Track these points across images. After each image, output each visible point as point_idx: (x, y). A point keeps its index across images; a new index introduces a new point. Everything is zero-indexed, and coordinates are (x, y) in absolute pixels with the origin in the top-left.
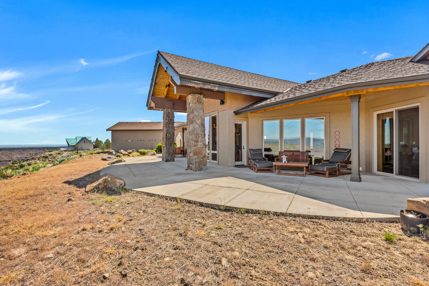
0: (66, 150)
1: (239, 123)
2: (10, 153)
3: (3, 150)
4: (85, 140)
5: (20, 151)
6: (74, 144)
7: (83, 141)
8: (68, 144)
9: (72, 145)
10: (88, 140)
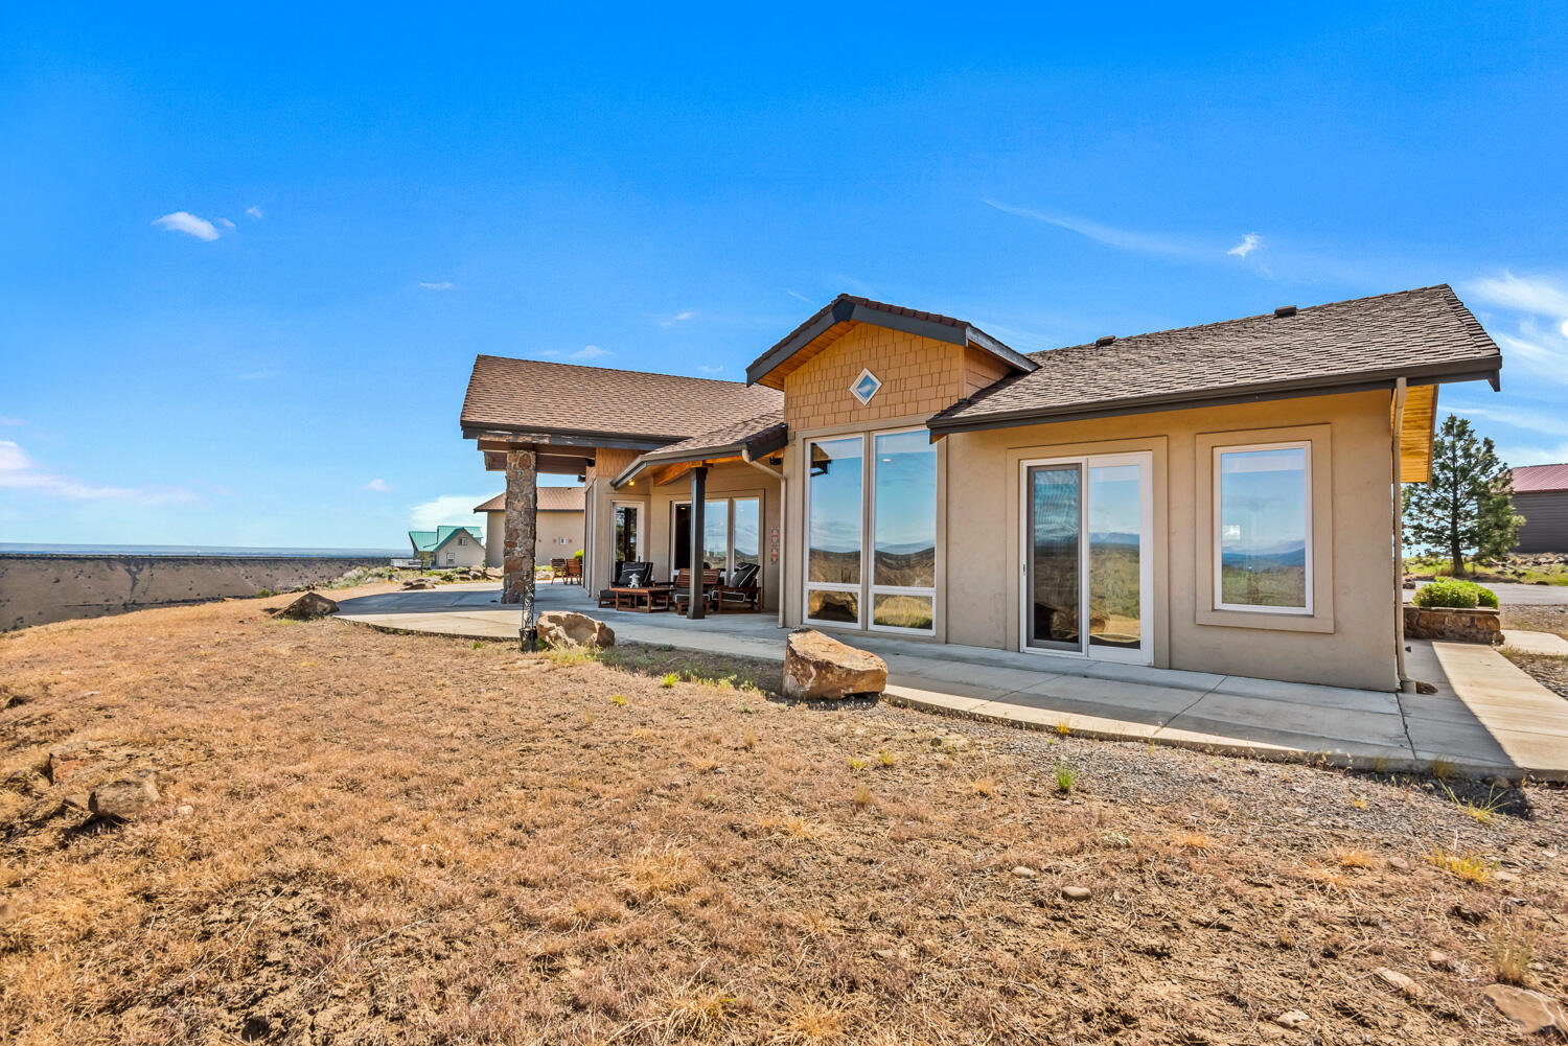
0: (408, 566)
1: (631, 505)
2: (269, 572)
3: (250, 563)
4: (462, 535)
5: (296, 567)
6: (431, 549)
7: (456, 541)
8: (416, 549)
9: (425, 549)
10: (471, 536)
